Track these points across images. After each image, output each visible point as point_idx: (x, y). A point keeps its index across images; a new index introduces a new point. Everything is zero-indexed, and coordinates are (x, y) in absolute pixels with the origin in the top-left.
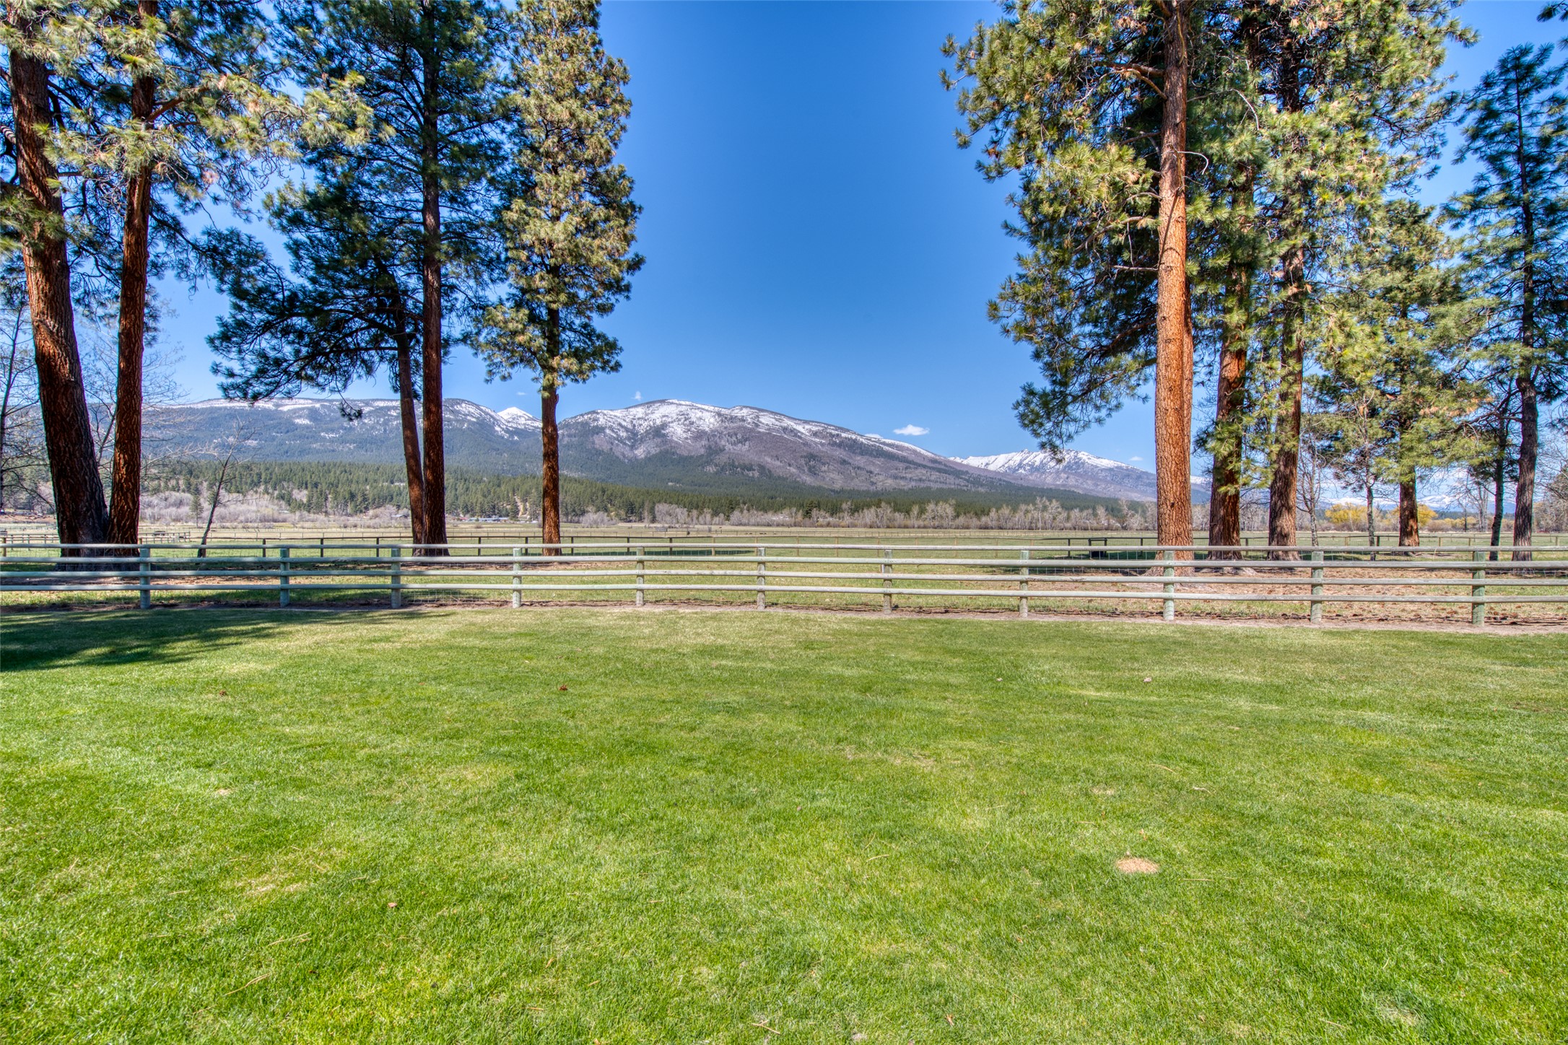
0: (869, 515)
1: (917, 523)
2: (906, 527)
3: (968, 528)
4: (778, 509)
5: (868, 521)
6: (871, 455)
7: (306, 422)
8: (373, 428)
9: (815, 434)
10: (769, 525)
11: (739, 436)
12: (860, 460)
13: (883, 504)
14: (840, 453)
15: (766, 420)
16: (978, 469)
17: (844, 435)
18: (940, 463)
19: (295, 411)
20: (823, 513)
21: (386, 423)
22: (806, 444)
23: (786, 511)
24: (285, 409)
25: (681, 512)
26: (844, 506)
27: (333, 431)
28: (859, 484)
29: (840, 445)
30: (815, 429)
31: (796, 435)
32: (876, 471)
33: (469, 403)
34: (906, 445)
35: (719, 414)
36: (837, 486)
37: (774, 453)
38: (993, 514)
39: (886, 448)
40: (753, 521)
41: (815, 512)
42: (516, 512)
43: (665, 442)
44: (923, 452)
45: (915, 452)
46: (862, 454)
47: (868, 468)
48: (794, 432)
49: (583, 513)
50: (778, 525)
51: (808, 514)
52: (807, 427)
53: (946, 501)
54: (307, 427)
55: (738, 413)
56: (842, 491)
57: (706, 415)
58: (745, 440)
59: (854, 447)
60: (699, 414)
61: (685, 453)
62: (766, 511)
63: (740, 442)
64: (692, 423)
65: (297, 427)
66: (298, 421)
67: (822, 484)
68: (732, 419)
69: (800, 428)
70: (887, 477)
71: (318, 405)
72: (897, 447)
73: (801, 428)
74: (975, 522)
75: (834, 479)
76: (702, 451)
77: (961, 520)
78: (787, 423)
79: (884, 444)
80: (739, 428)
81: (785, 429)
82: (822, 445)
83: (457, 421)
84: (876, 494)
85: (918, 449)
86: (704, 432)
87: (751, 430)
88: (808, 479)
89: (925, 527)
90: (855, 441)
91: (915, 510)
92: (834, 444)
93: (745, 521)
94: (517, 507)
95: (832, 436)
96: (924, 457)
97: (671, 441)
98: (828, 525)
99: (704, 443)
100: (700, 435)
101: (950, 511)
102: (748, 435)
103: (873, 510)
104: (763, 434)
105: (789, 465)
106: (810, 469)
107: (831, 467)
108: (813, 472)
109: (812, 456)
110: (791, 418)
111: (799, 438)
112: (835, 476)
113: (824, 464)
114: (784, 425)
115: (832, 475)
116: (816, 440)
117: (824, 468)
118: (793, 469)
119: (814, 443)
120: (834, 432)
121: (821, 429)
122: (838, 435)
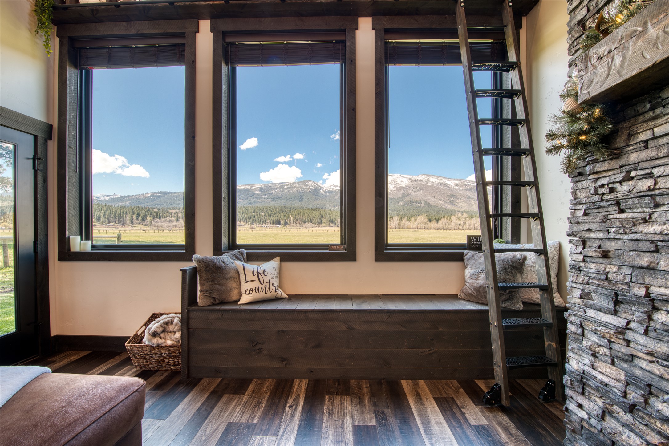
7: (259, 192)
8: (278, 193)
9: (457, 185)
11: (418, 188)
14: (468, 193)
15: (433, 180)
19: (255, 189)
21: (283, 191)
22: (451, 190)
24: (253, 188)
27: (265, 195)
29: (470, 190)
30: (457, 182)
31: (446, 186)
33: (312, 181)
35: (410, 179)
36: (464, 209)
37: (434, 195)
48: (445, 185)
52: (454, 182)
54: (258, 194)
55: (419, 177)
57: (404, 180)
58: (421, 189)
60: (401, 179)
63: (418, 191)
64: (397, 184)
65: (255, 194)
66: (256, 192)
68: (416, 181)
71: (263, 186)
73: (451, 183)
76: (401, 196)
78: (444, 180)
80: (419, 184)
81: (441, 184)
82: (460, 190)
83: (306, 189)
86: (403, 187)
87: (423, 185)
88: (449, 207)
92: (467, 189)
95: (466, 185)
99: (402, 192)
100: (401, 188)
102: (422, 187)
104: (430, 186)
105: (440, 200)
106: (450, 202)
107: (462, 200)
108: (452, 203)
109: (453, 196)
110: (445, 178)
111: (448, 187)
112: (463, 204)
113: (458, 199)
114: (441, 181)
115: (461, 204)
116: (457, 188)
117: (458, 201)
118: (441, 202)
119: (456, 189)
120: (467, 183)
121: (460, 182)
122: (469, 185)
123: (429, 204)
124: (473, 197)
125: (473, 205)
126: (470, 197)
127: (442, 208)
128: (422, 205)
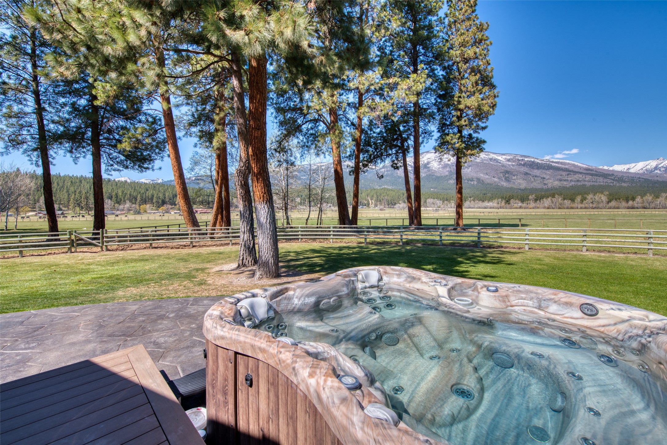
0: (547, 202)
1: (580, 206)
2: (572, 208)
3: (618, 208)
4: (490, 199)
5: (546, 205)
6: (544, 169)
9: (509, 160)
10: (485, 208)
12: (537, 172)
13: (556, 196)
14: (524, 169)
16: (621, 172)
17: (526, 159)
18: (592, 170)
20: (517, 201)
22: (503, 166)
23: (496, 201)
25: (439, 202)
26: (530, 197)
28: (536, 184)
29: (524, 165)
30: (508, 157)
31: (497, 162)
32: (548, 177)
34: (568, 161)
36: (523, 187)
37: (485, 172)
38: (638, 199)
39: (553, 164)
40: (476, 206)
41: (512, 201)
42: (369, 204)
43: (429, 171)
44: (579, 165)
45: (574, 165)
46: (538, 169)
47: (542, 176)
48: (496, 160)
49: (395, 204)
50: (491, 208)
51: (508, 202)
52: (504, 157)
53: (602, 193)
56: (526, 189)
59: (533, 165)
61: (439, 175)
62: (483, 201)
64: (442, 161)
67: (513, 186)
69: (499, 158)
70: (554, 181)
72: (561, 163)
73: (501, 158)
74: (624, 204)
75: (520, 183)
76: (447, 173)
77: (613, 203)
78: (495, 156)
79: (553, 162)
81: (491, 159)
82: (513, 165)
84: (548, 190)
85: (576, 163)
86: (448, 165)
87: (472, 162)
88: (505, 184)
89: (585, 208)
90: (533, 162)
91: (579, 198)
92: (520, 165)
93: (472, 206)
94: (369, 202)
95: (519, 160)
96: (580, 168)
97: (432, 170)
98: (521, 207)
99: (448, 169)
101: (604, 198)
102: (469, 164)
103: (549, 199)
104: (479, 163)
105: (494, 177)
106: (506, 179)
107: (519, 177)
108: (507, 180)
109: (507, 172)
110: (493, 153)
111: (500, 163)
112: (520, 181)
113: (514, 175)
114: (490, 157)
115: (519, 181)
116: (510, 163)
117: (514, 178)
118: (496, 179)
119: (509, 165)
120: (520, 158)
121: (512, 157)
122: (522, 160)
123: (483, 181)
124: (530, 173)
125: (533, 182)
126: (527, 173)
127: (497, 185)
128: (475, 183)
